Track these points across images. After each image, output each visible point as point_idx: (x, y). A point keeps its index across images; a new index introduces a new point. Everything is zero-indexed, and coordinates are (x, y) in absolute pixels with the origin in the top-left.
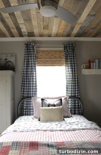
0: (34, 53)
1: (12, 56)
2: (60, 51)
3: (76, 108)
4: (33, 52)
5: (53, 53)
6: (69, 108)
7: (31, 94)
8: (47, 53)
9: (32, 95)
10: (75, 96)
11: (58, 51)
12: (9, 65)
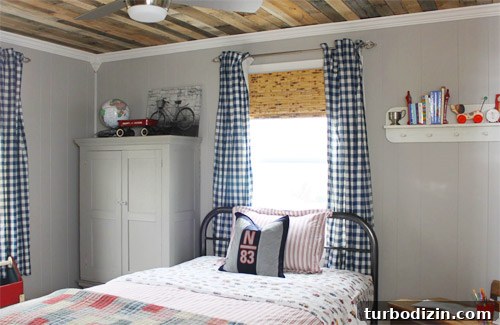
0: (242, 82)
1: (192, 92)
2: (316, 72)
3: (355, 250)
4: (239, 78)
5: (294, 79)
6: (335, 248)
7: (233, 198)
8: (278, 79)
9: (236, 202)
10: (356, 211)
11: (308, 70)
12: (185, 119)
